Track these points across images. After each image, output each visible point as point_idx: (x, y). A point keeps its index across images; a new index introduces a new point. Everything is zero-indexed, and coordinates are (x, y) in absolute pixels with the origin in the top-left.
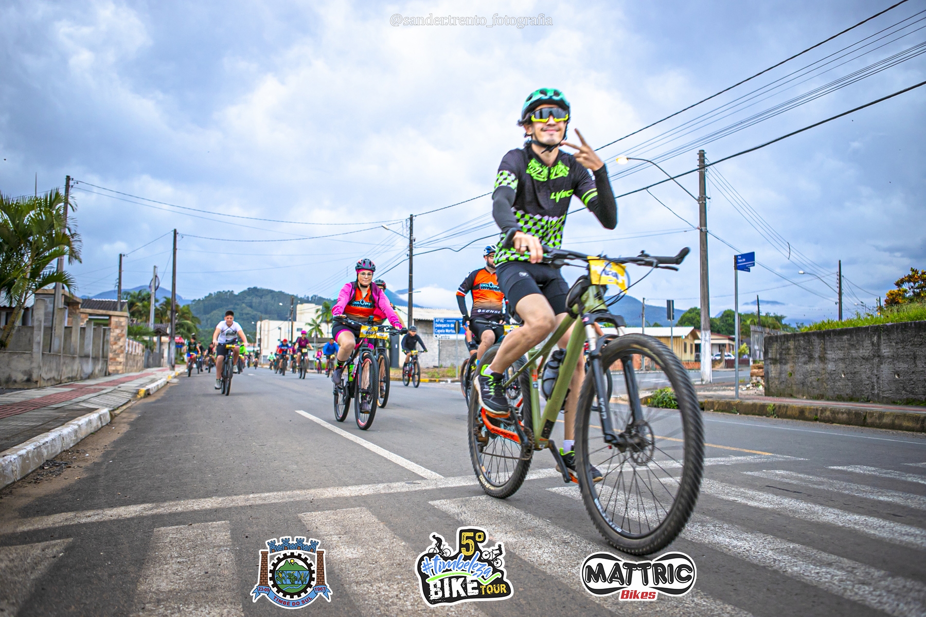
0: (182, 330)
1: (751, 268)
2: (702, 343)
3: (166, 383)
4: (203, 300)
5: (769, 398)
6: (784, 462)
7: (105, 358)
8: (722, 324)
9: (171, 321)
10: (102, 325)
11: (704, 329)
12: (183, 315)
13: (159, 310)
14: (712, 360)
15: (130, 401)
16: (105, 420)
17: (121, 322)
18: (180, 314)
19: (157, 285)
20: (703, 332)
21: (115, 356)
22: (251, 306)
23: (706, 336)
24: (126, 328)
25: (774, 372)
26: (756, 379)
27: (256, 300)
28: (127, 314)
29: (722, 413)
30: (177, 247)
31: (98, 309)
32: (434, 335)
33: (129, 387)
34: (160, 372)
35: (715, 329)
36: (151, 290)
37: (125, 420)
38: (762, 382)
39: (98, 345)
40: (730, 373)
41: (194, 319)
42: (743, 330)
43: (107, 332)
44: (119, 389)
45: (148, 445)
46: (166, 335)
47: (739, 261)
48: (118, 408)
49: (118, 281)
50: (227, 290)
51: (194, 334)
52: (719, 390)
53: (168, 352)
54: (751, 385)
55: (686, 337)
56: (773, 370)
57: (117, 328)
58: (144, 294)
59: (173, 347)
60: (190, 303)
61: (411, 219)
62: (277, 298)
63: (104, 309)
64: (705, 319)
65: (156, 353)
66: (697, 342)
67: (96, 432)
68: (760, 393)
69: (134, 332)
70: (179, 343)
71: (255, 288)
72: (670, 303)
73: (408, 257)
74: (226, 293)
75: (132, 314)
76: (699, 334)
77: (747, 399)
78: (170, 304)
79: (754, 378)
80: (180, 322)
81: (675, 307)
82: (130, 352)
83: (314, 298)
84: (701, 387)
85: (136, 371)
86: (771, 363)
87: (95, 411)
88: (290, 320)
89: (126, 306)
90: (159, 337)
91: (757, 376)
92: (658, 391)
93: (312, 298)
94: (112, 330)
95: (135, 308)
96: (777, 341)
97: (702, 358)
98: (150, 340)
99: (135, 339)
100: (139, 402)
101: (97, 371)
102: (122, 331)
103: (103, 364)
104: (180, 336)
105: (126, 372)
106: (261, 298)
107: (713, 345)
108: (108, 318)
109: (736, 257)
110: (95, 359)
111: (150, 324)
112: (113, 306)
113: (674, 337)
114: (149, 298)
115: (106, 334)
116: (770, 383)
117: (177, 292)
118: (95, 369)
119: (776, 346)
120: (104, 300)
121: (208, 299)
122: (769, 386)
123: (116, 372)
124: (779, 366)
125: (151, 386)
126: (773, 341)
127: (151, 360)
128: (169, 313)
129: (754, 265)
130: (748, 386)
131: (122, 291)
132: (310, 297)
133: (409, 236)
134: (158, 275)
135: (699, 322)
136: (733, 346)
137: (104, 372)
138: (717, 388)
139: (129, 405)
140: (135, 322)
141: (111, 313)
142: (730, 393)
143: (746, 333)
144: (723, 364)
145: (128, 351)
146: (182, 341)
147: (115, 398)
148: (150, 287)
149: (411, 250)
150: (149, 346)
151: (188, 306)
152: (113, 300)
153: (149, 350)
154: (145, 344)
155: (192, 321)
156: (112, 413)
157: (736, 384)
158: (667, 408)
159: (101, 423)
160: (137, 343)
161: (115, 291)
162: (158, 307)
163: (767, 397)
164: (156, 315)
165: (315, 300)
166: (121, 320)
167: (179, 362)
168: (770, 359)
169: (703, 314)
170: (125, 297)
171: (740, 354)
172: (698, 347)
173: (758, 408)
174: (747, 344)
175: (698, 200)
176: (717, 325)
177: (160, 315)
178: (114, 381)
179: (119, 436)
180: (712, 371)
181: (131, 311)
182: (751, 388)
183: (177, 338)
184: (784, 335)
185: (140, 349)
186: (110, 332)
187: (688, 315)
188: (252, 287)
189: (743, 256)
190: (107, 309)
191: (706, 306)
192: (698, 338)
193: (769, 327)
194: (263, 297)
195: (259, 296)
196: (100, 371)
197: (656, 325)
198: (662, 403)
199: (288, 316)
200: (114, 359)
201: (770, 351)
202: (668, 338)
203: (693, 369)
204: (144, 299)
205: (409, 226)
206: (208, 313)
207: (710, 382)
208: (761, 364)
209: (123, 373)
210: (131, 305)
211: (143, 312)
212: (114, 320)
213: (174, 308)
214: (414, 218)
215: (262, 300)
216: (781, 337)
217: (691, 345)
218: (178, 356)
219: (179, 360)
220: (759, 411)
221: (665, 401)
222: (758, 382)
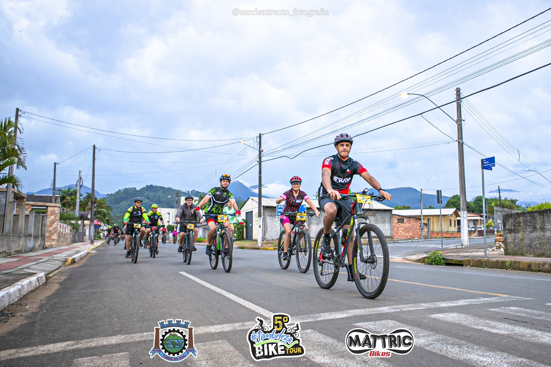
0: (99, 216)
1: (493, 168)
2: (462, 219)
3: (87, 253)
4: (114, 194)
5: (507, 256)
6: (516, 301)
7: (43, 236)
8: (475, 206)
9: (91, 209)
10: (41, 213)
11: (463, 210)
12: (100, 205)
13: (82, 202)
14: (469, 231)
15: (60, 267)
16: (42, 281)
17: (55, 211)
18: (98, 204)
19: (81, 184)
20: (462, 212)
21: (50, 235)
22: (148, 198)
23: (464, 214)
24: (59, 215)
25: (510, 239)
26: (499, 244)
27: (151, 194)
28: (59, 205)
29: (476, 268)
30: (96, 157)
31: (39, 202)
32: (277, 217)
33: (60, 257)
34: (83, 246)
35: (470, 209)
36: (77, 188)
37: (56, 281)
38: (503, 245)
39: (38, 228)
40: (480, 240)
41: (108, 208)
42: (490, 210)
43: (45, 218)
44: (53, 259)
45: (72, 299)
46: (88, 219)
47: (485, 163)
48: (52, 272)
49: (53, 182)
50: (131, 188)
51: (107, 218)
52: (474, 252)
53: (88, 232)
54: (495, 248)
55: (451, 215)
56: (510, 237)
57: (52, 215)
58: (72, 190)
59: (92, 228)
60: (105, 196)
61: (260, 137)
62: (167, 192)
63: (43, 202)
64: (463, 203)
65: (80, 232)
66: (458, 218)
67: (35, 290)
68: (502, 253)
69: (64, 218)
70: (97, 225)
71: (151, 186)
72: (439, 192)
73: (258, 163)
74: (131, 189)
75: (64, 205)
76: (459, 213)
77: (493, 258)
78: (91, 198)
79: (497, 243)
80: (98, 210)
81: (442, 195)
82: (61, 232)
83: (193, 192)
84: (461, 250)
85: (66, 245)
86: (508, 233)
87: (34, 275)
88: (176, 208)
89: (59, 200)
90: (83, 220)
91: (499, 242)
92: (432, 253)
93: (191, 192)
94: (48, 217)
95: (65, 201)
96: (511, 217)
97: (462, 230)
98: (76, 223)
99: (65, 223)
100: (67, 268)
101: (37, 246)
102: (56, 217)
103: (41, 241)
104: (98, 220)
105: (58, 246)
106: (156, 192)
107: (469, 220)
108: (45, 208)
109: (482, 161)
110: (36, 237)
111: (76, 212)
112: (49, 199)
113: (442, 216)
114: (76, 193)
115: (44, 219)
116: (508, 246)
117: (95, 189)
118: (35, 244)
119: (511, 221)
120: (43, 195)
121: (118, 193)
122: (507, 248)
123: (51, 246)
124: (513, 234)
125: (76, 256)
126: (509, 218)
127: (76, 237)
128: (90, 204)
129: (494, 166)
130: (493, 248)
131: (56, 189)
132: (190, 192)
133: (259, 148)
134: (82, 177)
135: (459, 205)
136: (483, 220)
137: (42, 246)
138: (472, 250)
139: (60, 270)
140: (65, 211)
141: (48, 204)
142: (481, 253)
143: (491, 212)
144: (476, 234)
145: (60, 231)
146: (99, 223)
147: (49, 265)
148: (76, 185)
149: (260, 158)
150: (75, 227)
151: (104, 198)
152: (50, 195)
153: (75, 230)
154: (72, 226)
155: (106, 210)
156: (47, 276)
157: (485, 247)
158: (438, 265)
159: (39, 283)
160: (67, 226)
161: (50, 189)
162: (82, 200)
163: (506, 256)
164: (80, 206)
165: (193, 193)
166: (55, 209)
167: (97, 238)
168: (507, 230)
169: (461, 199)
170: (58, 193)
171: (488, 227)
172: (459, 222)
173: (500, 264)
174: (492, 219)
175: (457, 122)
176: (472, 207)
177: (83, 206)
178: (49, 253)
179: (52, 292)
180: (469, 238)
181: (62, 203)
182: (495, 250)
183: (95, 221)
184: (517, 213)
185: (69, 229)
186: (47, 218)
187: (452, 200)
188: (149, 185)
189: (487, 159)
190: (45, 202)
191: (464, 194)
192: (459, 216)
193: (507, 208)
194: (157, 192)
195: (154, 191)
196: (39, 246)
197: (431, 208)
198: (435, 261)
199: (175, 205)
200: (50, 237)
201: (507, 224)
202: (439, 216)
203: (456, 238)
204: (72, 194)
205: (259, 141)
206: (118, 204)
207: (468, 246)
208: (502, 233)
209: (56, 247)
210: (63, 198)
211: (71, 203)
212: (50, 209)
213: (93, 200)
214: (262, 136)
215: (156, 194)
216: (514, 214)
217: (455, 221)
218: (96, 234)
219: (97, 236)
220: (501, 265)
221: (437, 260)
222: (500, 246)
